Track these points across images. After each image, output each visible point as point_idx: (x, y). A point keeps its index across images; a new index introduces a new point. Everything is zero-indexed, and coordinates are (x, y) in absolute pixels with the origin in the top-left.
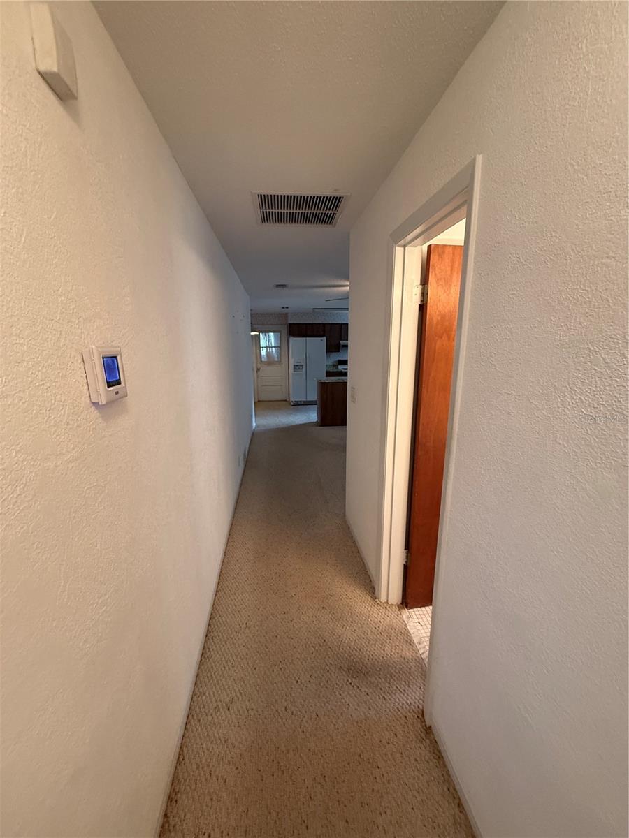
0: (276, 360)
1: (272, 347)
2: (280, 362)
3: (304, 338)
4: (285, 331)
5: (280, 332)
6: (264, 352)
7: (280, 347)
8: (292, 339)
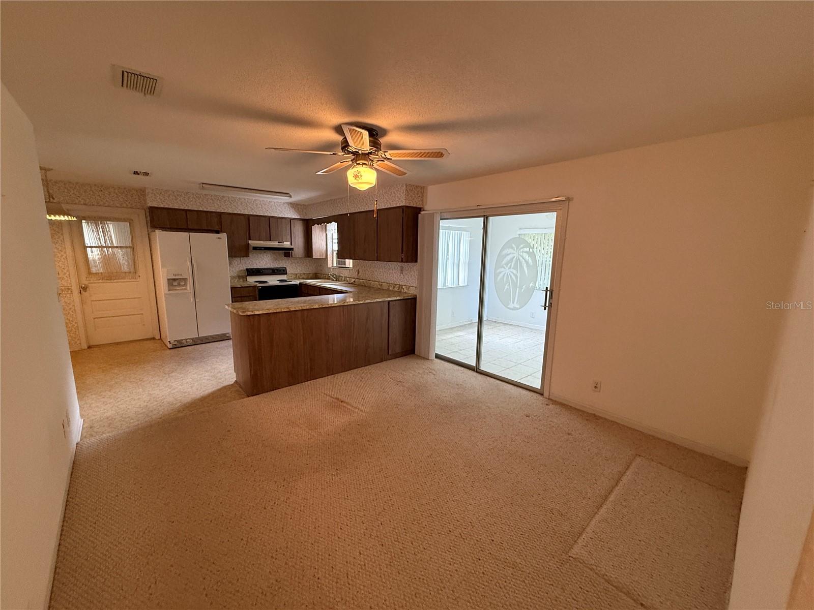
0: (125, 268)
1: (113, 247)
2: (134, 273)
3: (186, 234)
4: (141, 220)
5: (130, 221)
6: (94, 255)
7: (132, 248)
8: (158, 234)
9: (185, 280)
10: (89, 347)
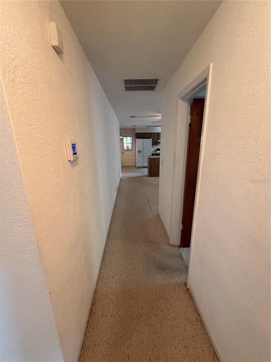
0: (131, 149)
1: (129, 143)
3: (142, 139)
5: (132, 137)
6: (125, 145)
7: (132, 143)
8: (137, 140)
9: (141, 151)
10: (123, 166)
